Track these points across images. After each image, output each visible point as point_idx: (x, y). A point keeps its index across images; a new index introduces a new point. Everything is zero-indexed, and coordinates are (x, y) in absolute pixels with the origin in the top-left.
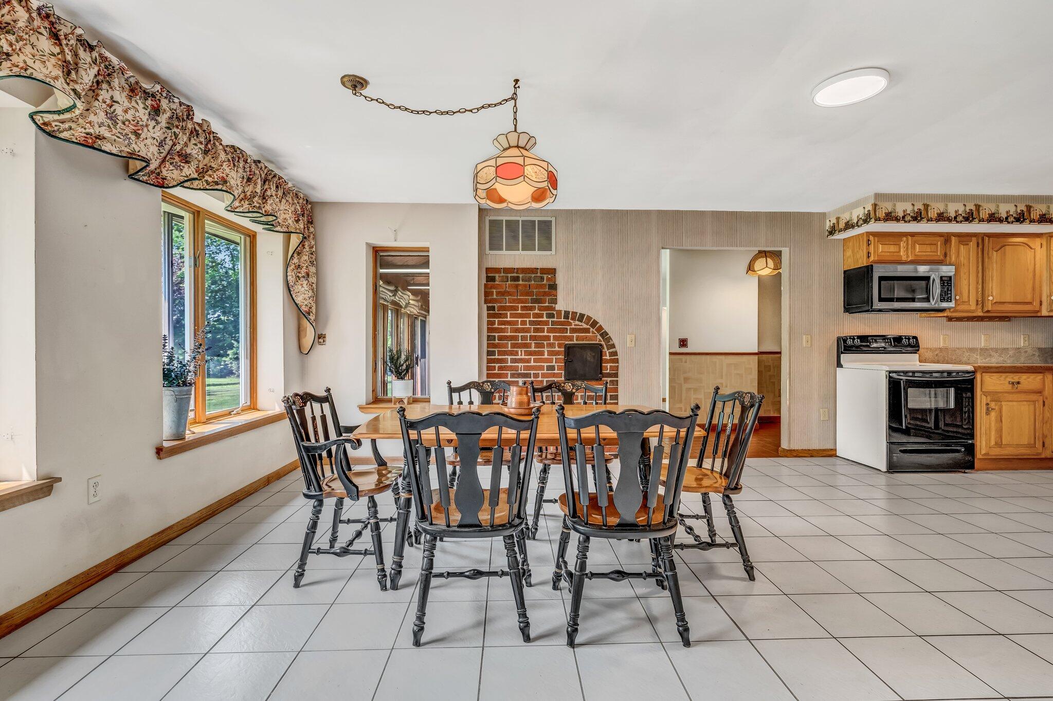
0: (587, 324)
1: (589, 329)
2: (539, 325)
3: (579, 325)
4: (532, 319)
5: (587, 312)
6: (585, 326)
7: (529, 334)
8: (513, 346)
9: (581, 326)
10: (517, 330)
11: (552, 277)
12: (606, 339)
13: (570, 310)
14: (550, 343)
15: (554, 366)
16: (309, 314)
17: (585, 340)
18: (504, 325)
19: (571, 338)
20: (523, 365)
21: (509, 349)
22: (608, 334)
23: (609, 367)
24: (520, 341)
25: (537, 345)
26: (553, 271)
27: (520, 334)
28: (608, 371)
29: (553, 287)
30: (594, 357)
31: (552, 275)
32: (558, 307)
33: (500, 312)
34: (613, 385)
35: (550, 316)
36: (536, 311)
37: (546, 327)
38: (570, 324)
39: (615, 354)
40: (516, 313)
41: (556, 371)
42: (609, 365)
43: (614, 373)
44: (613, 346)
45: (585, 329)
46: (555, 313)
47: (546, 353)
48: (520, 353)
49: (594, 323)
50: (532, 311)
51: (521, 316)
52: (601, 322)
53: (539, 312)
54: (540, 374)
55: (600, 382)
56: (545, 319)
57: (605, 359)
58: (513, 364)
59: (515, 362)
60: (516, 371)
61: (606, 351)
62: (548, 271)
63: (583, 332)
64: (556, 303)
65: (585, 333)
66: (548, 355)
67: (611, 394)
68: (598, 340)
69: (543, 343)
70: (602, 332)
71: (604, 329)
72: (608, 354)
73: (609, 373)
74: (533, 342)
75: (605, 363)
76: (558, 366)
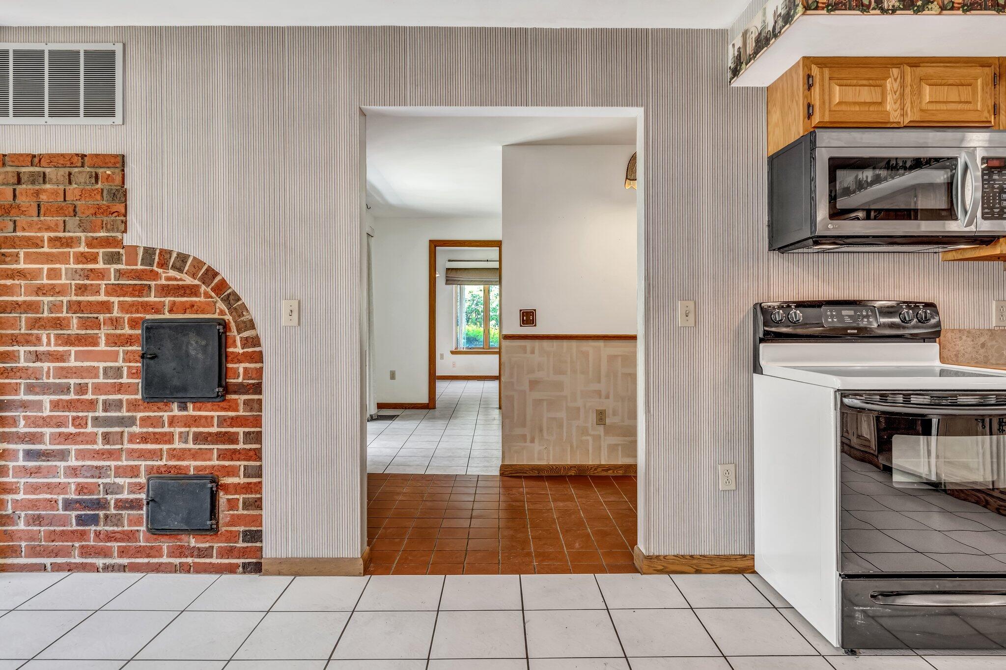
0: (194, 276)
1: (198, 286)
2: (88, 278)
3: (176, 279)
4: (72, 266)
5: (194, 251)
6: (189, 281)
7: (65, 299)
8: (35, 324)
9: (181, 280)
10: (40, 290)
11: (113, 173)
12: (235, 309)
13: (157, 244)
14: (111, 319)
15: (119, 369)
17: (188, 311)
18: (12, 278)
19: (156, 308)
20: (52, 365)
21: (23, 331)
22: (239, 299)
23: (241, 371)
24: (46, 314)
25: (85, 324)
26: (120, 162)
27: (46, 299)
28: (240, 380)
29: (120, 194)
30: (204, 349)
31: (117, 171)
32: (128, 240)
34: (251, 410)
35: (114, 258)
36: (83, 248)
37: (103, 283)
38: (155, 276)
39: (255, 341)
40: (36, 253)
41: (125, 380)
42: (241, 367)
43: (253, 384)
44: (251, 325)
45: (188, 286)
46: (122, 251)
47: (103, 341)
48: (44, 340)
49: (211, 274)
50: (71, 247)
51: (49, 258)
52: (225, 273)
53: (87, 250)
54: (90, 386)
55: (222, 404)
56: (100, 265)
57: (233, 353)
58: (31, 365)
59: (34, 359)
60: (37, 379)
61: (235, 336)
62: (107, 161)
63: (185, 293)
64: (125, 231)
65: (190, 295)
66: (107, 344)
67: (247, 430)
68: (218, 311)
69: (97, 318)
70: (226, 294)
71: (230, 288)
72: (238, 343)
73: (241, 384)
74: (74, 315)
75: (232, 362)
76: (129, 367)
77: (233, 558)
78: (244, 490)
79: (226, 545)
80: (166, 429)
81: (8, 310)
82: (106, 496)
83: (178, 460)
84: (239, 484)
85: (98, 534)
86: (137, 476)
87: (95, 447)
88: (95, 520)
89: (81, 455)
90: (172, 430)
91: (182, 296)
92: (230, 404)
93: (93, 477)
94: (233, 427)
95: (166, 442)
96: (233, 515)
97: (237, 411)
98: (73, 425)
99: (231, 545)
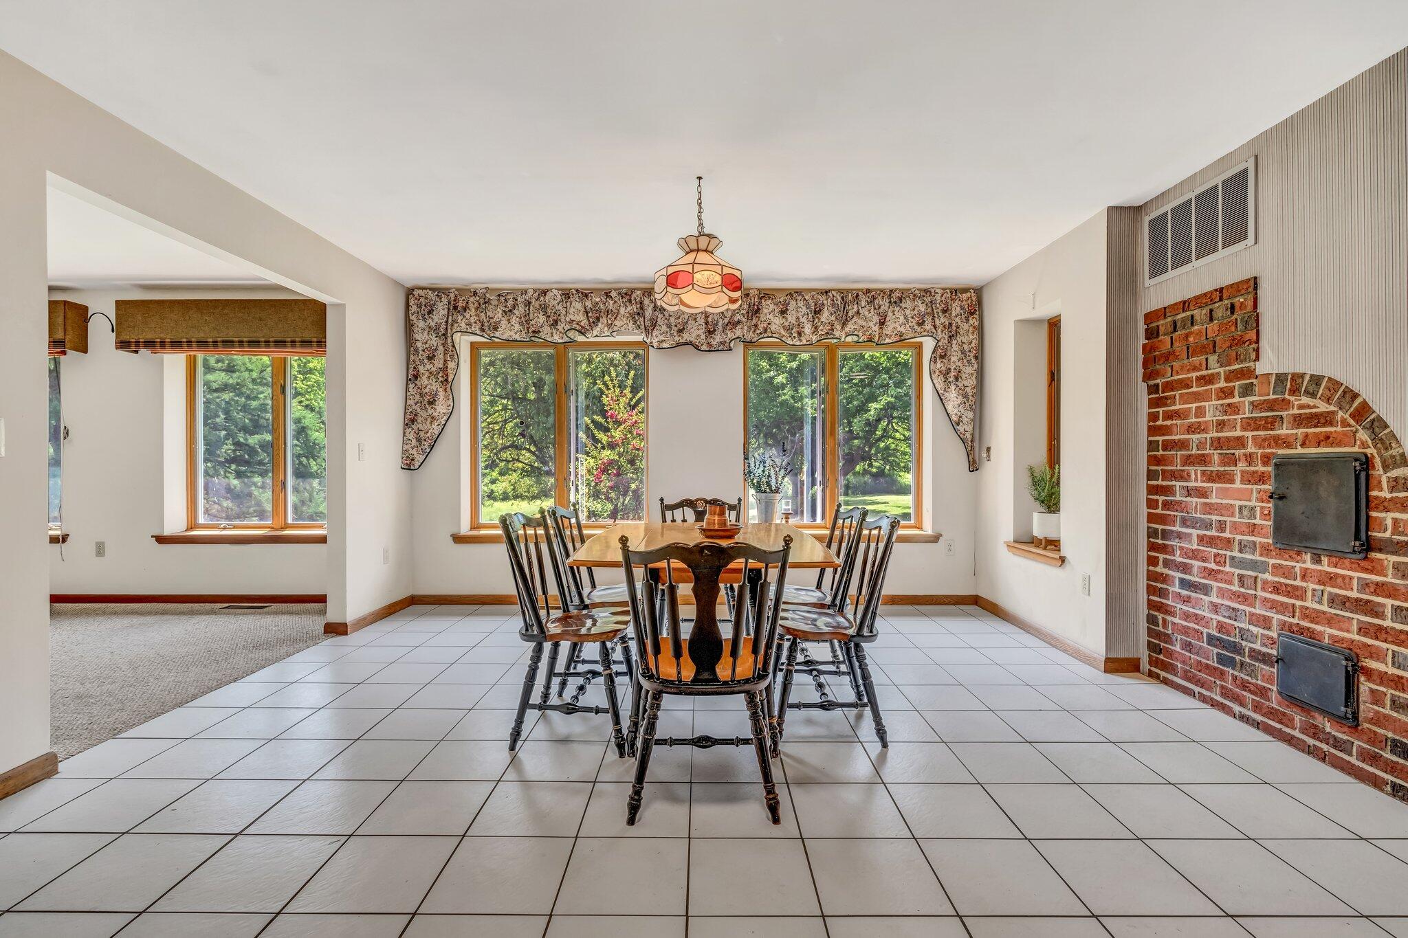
0: (1328, 400)
1: (1333, 413)
2: (1226, 413)
3: (1309, 407)
4: (1214, 402)
5: (1329, 370)
6: (1323, 407)
7: (1208, 436)
8: (1188, 460)
9: (1314, 407)
10: (1190, 429)
11: (1247, 299)
12: (1381, 439)
13: (1290, 368)
14: (1246, 455)
15: (1252, 509)
16: (958, 424)
17: (1322, 444)
18: (1172, 418)
19: (1288, 442)
20: (1199, 500)
21: (1179, 468)
22: (1386, 426)
23: (1389, 523)
24: (1194, 452)
25: (1224, 460)
26: (1253, 285)
27: (1194, 437)
28: (1388, 534)
29: (1254, 321)
30: (1337, 490)
31: (1251, 295)
32: (1261, 368)
33: (1165, 394)
34: (1403, 577)
35: (1247, 390)
36: (1222, 384)
37: (1239, 417)
38: (1286, 404)
40: (1188, 393)
41: (1258, 521)
42: (1389, 518)
43: (1406, 543)
44: (1402, 461)
45: (1322, 414)
46: (1255, 381)
48: (1193, 476)
49: (1350, 396)
50: (1213, 384)
51: (1197, 397)
52: (1367, 393)
53: (1225, 385)
54: (1228, 523)
55: (1363, 563)
56: (1236, 399)
57: (1377, 497)
58: (1184, 499)
59: (1186, 493)
60: (1188, 513)
61: (1380, 476)
62: (1241, 288)
63: (1319, 422)
64: (1257, 359)
65: (1324, 425)
66: (1242, 482)
67: (1397, 603)
68: (1358, 442)
69: (1233, 454)
70: (1368, 420)
71: (1374, 412)
72: (1385, 485)
73: (1390, 540)
74: (1215, 452)
75: (1376, 509)
76: (1262, 508)
77: (1377, 767)
78: (1392, 684)
79: (1369, 747)
80: (1298, 583)
81: (1169, 448)
82: (1241, 642)
83: (1312, 622)
84: (1386, 673)
85: (1235, 678)
86: (1269, 629)
87: (1232, 587)
88: (1231, 663)
89: (1222, 593)
90: (1304, 584)
91: (1316, 426)
92: (1374, 564)
93: (1230, 618)
94: (1378, 595)
95: (1297, 598)
96: (1378, 712)
97: (1386, 576)
98: (1215, 562)
99: (1376, 750)
